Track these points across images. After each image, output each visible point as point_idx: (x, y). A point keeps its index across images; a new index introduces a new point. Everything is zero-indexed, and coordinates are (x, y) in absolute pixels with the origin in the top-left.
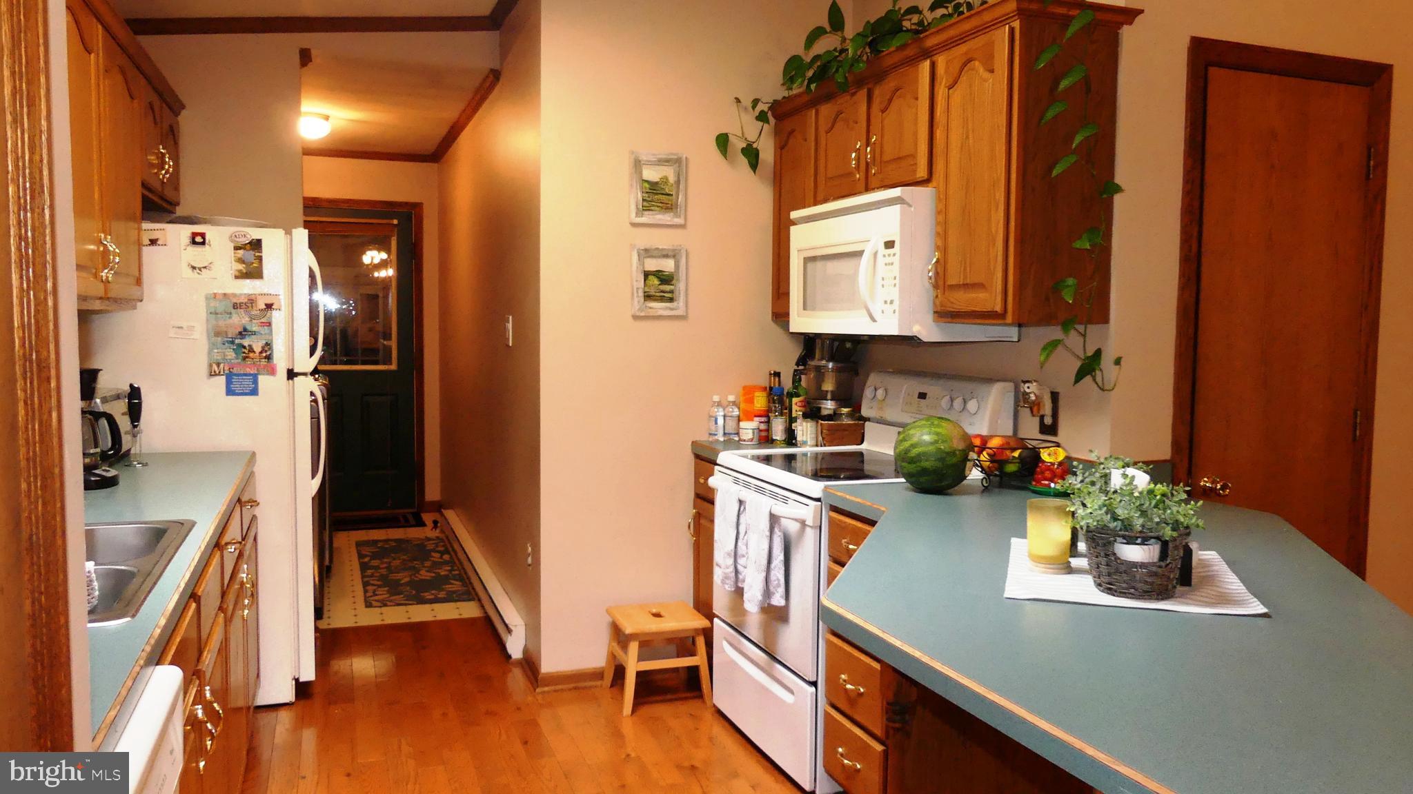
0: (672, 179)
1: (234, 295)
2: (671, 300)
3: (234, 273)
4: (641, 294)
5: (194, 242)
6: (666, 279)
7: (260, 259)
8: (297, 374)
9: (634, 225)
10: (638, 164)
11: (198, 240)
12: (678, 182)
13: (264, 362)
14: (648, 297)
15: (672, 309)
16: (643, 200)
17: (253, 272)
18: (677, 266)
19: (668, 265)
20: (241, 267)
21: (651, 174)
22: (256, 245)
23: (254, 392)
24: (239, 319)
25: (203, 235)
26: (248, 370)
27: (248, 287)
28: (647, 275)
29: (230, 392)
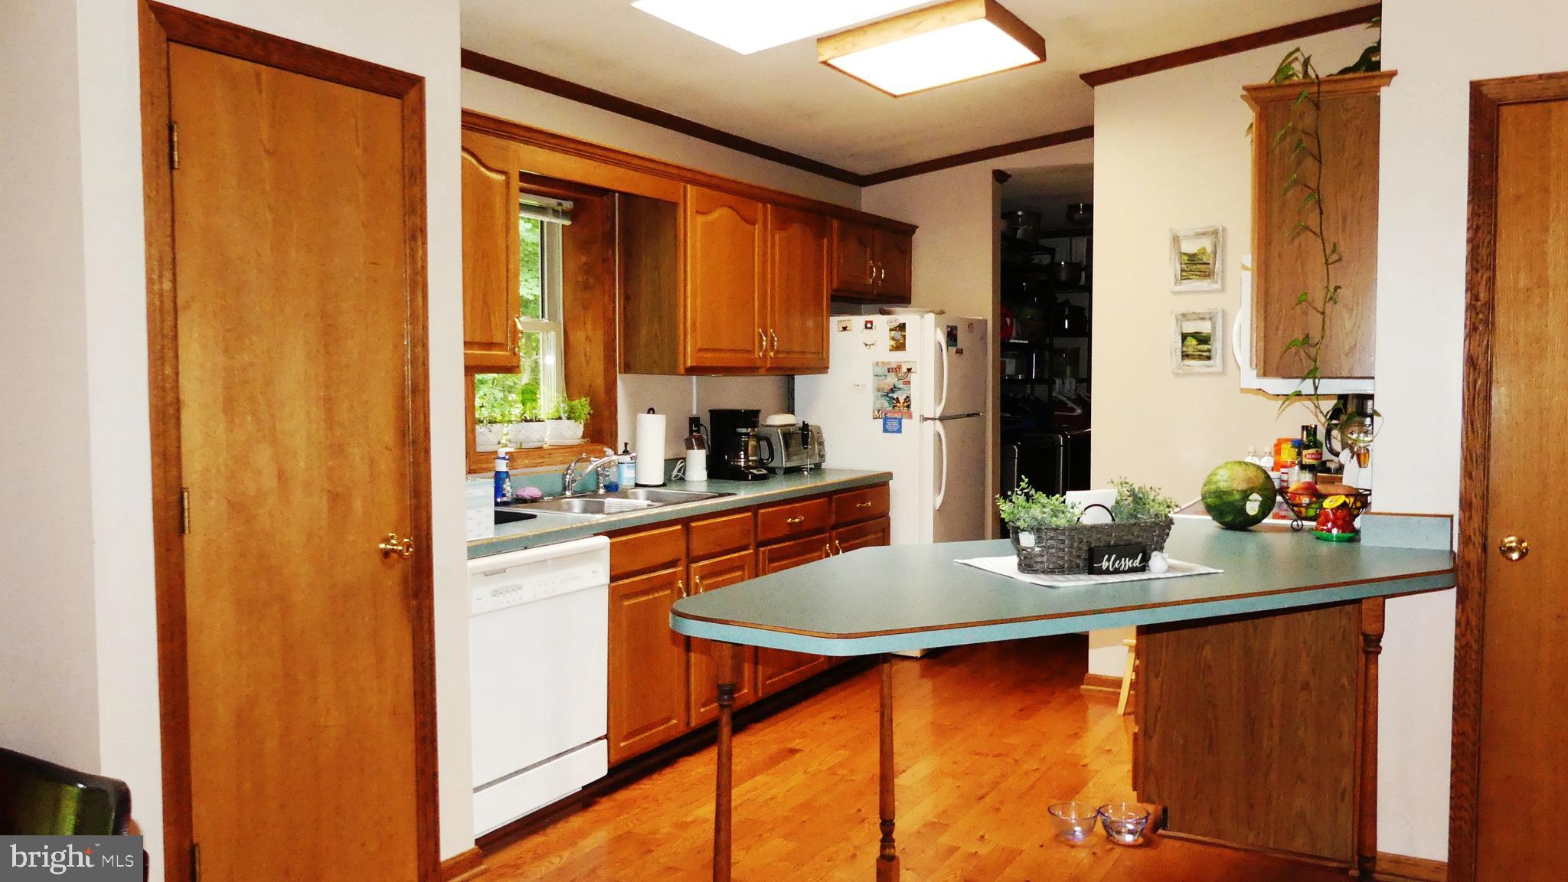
0: (1209, 249)
1: (889, 363)
2: (1209, 358)
3: (889, 347)
4: (1179, 354)
5: (866, 327)
6: (1203, 339)
7: (904, 336)
8: (926, 419)
9: (1175, 293)
10: (1176, 240)
11: (869, 326)
12: (1215, 253)
13: (905, 410)
14: (1185, 356)
15: (1208, 367)
16: (1182, 271)
17: (900, 346)
18: (1214, 328)
19: (1205, 328)
20: (893, 343)
21: (1190, 247)
22: (902, 327)
23: (899, 431)
24: (891, 380)
25: (871, 322)
26: (896, 416)
27: (897, 357)
28: (1184, 337)
29: (885, 430)
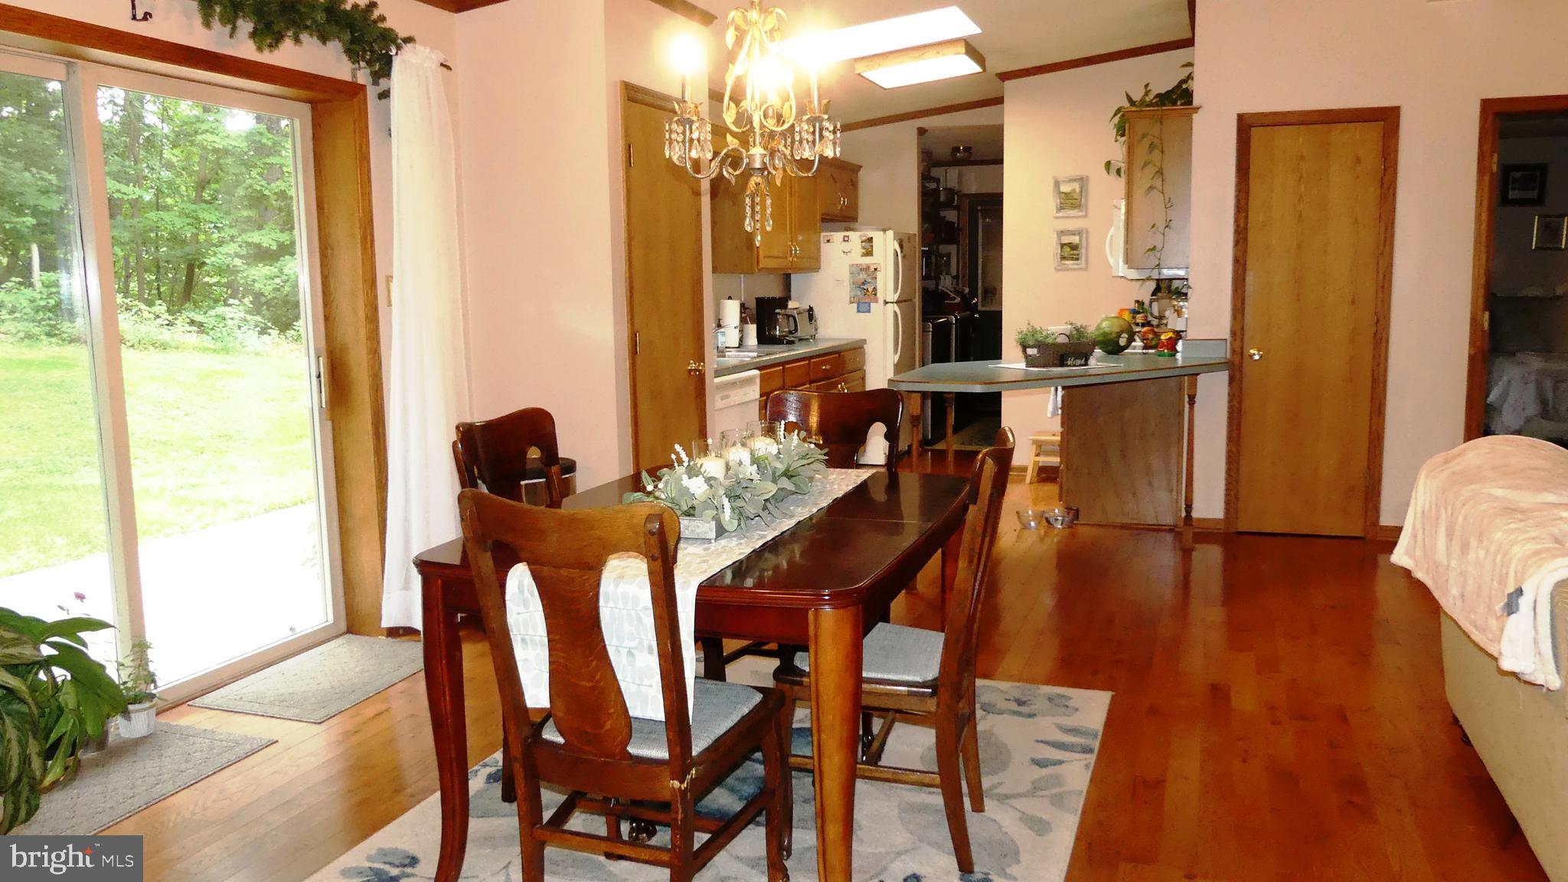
0: (1078, 190)
1: (861, 265)
2: (1077, 259)
3: (860, 254)
4: (1059, 256)
5: (844, 241)
6: (1074, 247)
7: (872, 246)
8: (888, 303)
9: (1057, 218)
10: (1057, 184)
11: (846, 239)
12: (1081, 192)
13: (873, 297)
14: (1063, 258)
15: (1077, 264)
16: (1061, 203)
17: (869, 253)
18: (1080, 240)
19: (1075, 240)
20: (864, 251)
21: (1065, 188)
22: (870, 240)
23: (869, 311)
24: (863, 276)
25: (848, 237)
26: (867, 301)
27: (867, 260)
28: (1063, 246)
29: (859, 311)
